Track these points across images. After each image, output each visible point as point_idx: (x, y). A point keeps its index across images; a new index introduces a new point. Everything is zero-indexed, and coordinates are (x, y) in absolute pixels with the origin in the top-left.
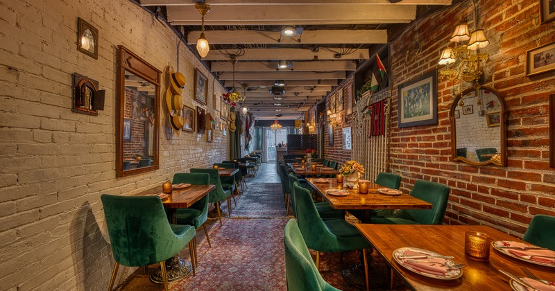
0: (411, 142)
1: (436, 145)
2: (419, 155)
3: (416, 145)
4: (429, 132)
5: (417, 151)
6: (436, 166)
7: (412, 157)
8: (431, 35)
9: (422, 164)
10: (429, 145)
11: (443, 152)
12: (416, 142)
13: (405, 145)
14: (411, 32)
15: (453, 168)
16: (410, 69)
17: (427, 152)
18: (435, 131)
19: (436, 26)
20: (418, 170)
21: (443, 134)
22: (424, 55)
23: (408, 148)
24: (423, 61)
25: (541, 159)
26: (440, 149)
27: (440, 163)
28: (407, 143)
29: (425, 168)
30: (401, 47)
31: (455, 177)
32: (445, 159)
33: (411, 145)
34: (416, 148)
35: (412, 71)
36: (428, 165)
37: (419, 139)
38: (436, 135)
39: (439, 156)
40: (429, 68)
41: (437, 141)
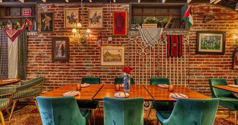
0: (205, 61)
1: (221, 63)
2: (211, 67)
3: (210, 63)
4: (219, 57)
5: (210, 66)
6: (222, 72)
7: (206, 69)
8: (222, 16)
9: (214, 72)
10: (219, 63)
11: (226, 66)
12: (209, 61)
13: (201, 63)
14: (206, 8)
15: (231, 72)
16: (205, 26)
17: (216, 66)
18: (221, 57)
19: (224, 14)
20: (211, 74)
21: (227, 59)
22: (216, 23)
23: (202, 64)
24: (215, 25)
26: (224, 65)
27: (224, 70)
28: (202, 62)
29: (215, 73)
30: (198, 11)
31: (232, 75)
32: (227, 69)
33: (206, 63)
34: (209, 64)
35: (207, 27)
36: (216, 72)
37: (211, 60)
38: (222, 59)
39: (224, 67)
40: (219, 30)
41: (222, 61)
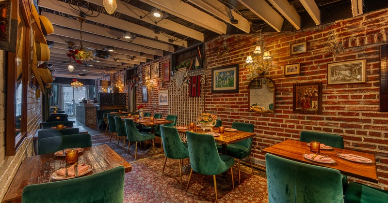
0: (220, 101)
1: (237, 103)
2: (226, 108)
3: (225, 103)
4: (233, 96)
5: (225, 106)
6: (238, 114)
7: (222, 110)
8: (235, 45)
9: (229, 113)
10: (234, 103)
11: (242, 107)
12: (224, 101)
13: (217, 103)
14: (221, 40)
15: (248, 114)
16: (220, 61)
17: (232, 107)
18: (237, 96)
19: (238, 42)
20: (226, 116)
21: (242, 97)
22: (230, 54)
23: (218, 104)
24: (229, 58)
25: (289, 110)
26: (240, 105)
27: (240, 112)
28: (218, 102)
29: (231, 115)
30: (214, 46)
31: (249, 119)
32: (243, 110)
33: (221, 103)
34: (224, 105)
35: (221, 62)
36: (232, 114)
37: (226, 100)
38: (237, 98)
39: (240, 108)
40: (233, 62)
41: (238, 101)
